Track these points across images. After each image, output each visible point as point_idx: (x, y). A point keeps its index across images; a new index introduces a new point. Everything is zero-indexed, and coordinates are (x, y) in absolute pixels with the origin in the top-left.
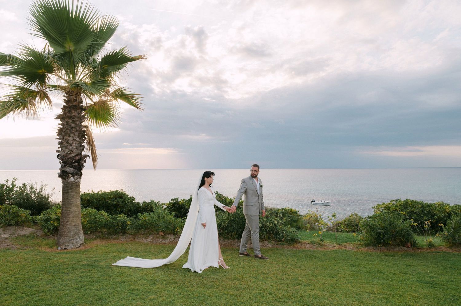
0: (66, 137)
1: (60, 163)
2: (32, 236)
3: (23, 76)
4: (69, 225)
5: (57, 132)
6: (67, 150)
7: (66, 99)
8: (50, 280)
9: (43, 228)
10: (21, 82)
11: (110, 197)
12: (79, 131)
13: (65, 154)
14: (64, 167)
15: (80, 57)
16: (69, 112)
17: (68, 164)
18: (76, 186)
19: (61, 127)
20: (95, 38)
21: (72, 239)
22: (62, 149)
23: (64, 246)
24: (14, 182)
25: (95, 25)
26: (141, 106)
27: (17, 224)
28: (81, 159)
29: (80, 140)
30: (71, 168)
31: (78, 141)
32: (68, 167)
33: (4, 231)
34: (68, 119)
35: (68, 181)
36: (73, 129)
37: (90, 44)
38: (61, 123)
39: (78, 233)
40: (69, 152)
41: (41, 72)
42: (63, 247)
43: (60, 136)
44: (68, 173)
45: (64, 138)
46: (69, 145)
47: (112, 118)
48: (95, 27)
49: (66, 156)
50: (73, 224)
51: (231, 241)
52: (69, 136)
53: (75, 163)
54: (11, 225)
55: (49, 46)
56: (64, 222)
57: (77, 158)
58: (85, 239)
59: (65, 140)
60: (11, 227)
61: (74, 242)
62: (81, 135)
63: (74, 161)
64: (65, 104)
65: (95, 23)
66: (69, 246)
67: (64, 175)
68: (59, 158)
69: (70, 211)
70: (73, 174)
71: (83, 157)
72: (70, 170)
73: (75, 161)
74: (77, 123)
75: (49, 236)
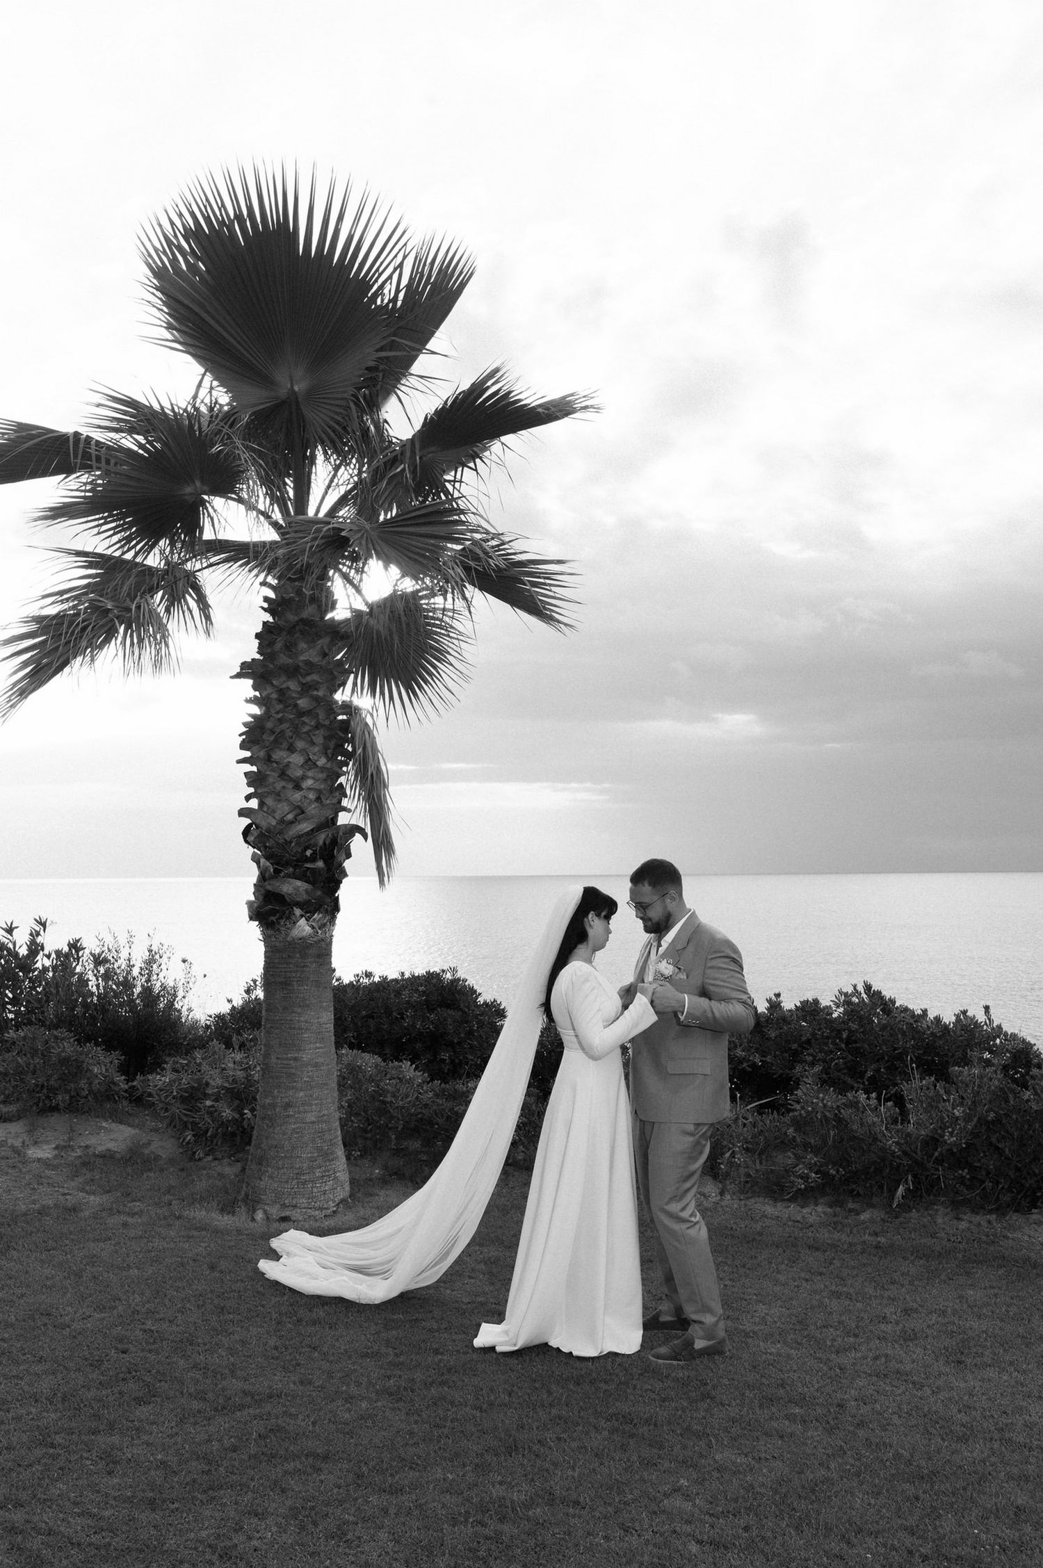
0: (279, 755)
1: (255, 858)
2: (135, 1160)
3: (121, 513)
4: (292, 1120)
5: (240, 735)
6: (283, 809)
7: (272, 595)
8: (276, 1348)
9: (177, 1126)
10: (116, 538)
11: (408, 1002)
12: (328, 728)
13: (274, 823)
14: (272, 878)
15: (332, 418)
16: (289, 648)
17: (287, 864)
18: (319, 956)
19: (256, 710)
20: (389, 336)
21: (307, 1177)
22: (261, 804)
23: (278, 1206)
24: (38, 934)
25: (387, 286)
26: (565, 612)
27: (75, 1107)
28: (334, 842)
29: (329, 765)
30: (299, 883)
31: (323, 769)
32: (288, 876)
33: (30, 1132)
34: (283, 678)
35: (287, 935)
36: (305, 719)
37: (371, 364)
38: (255, 696)
39: (327, 1156)
40: (290, 817)
41: (191, 494)
42: (275, 1211)
43: (256, 748)
44: (289, 905)
45: (269, 759)
46: (290, 786)
47: (435, 667)
48: (390, 290)
49: (280, 833)
50: (310, 1117)
51: (989, 1222)
52: (291, 749)
53: (313, 859)
54: (55, 1109)
55: (215, 383)
56: (273, 1106)
57: (321, 838)
58: (353, 1182)
59: (275, 765)
60: (54, 1119)
61: (315, 1190)
62: (332, 744)
63: (309, 853)
64: (268, 617)
65: (390, 277)
66: (295, 1206)
67: (273, 912)
68: (251, 838)
69: (295, 1059)
70: (309, 908)
71: (341, 834)
72: (297, 889)
73: (314, 853)
74: (320, 693)
75: (200, 1159)
